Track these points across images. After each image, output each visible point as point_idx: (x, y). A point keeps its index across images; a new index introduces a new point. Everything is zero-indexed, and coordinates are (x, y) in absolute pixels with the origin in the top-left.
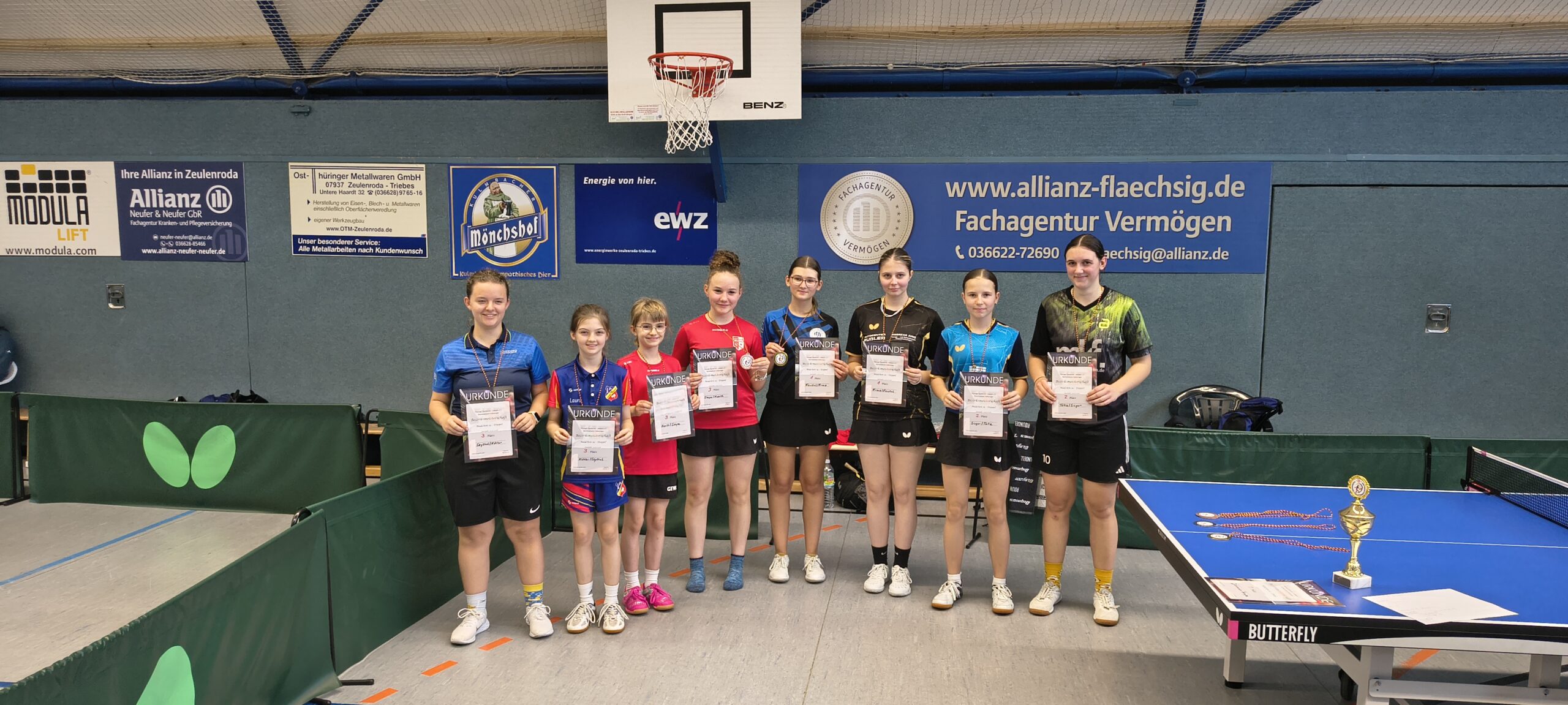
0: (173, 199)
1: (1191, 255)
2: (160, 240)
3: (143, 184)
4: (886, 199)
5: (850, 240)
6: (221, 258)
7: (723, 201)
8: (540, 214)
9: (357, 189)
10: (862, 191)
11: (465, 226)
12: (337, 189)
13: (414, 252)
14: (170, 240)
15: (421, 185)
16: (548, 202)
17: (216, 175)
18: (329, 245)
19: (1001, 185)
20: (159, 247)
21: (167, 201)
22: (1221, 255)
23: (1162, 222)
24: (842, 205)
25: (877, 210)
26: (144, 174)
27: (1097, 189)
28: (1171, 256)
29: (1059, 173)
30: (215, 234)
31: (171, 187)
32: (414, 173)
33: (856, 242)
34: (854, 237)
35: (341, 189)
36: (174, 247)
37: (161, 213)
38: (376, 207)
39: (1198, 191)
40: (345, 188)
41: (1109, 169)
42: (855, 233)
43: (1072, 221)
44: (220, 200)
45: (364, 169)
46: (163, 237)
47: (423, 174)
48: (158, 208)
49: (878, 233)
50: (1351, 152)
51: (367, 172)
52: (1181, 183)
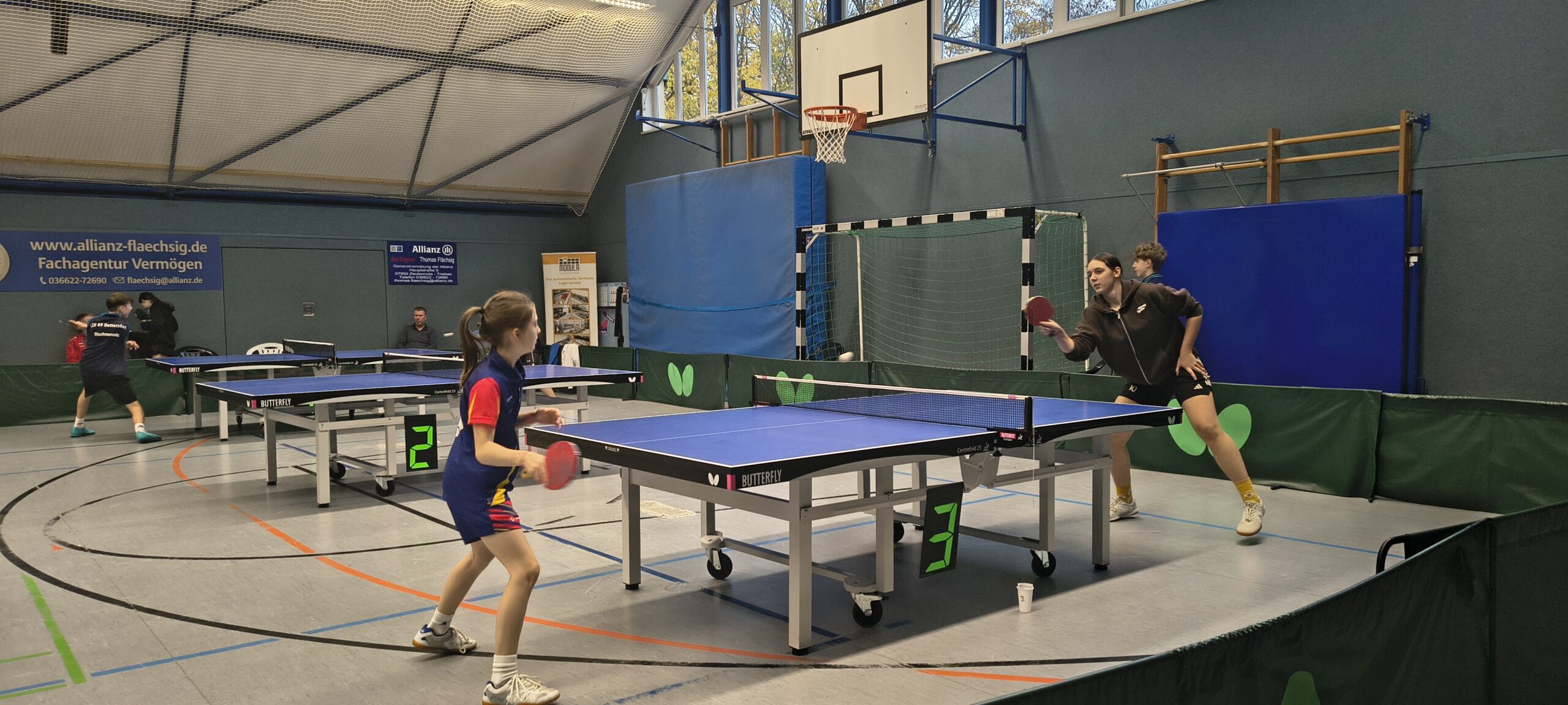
1: (182, 281)
19: (66, 244)
22: (198, 280)
23: (165, 264)
27: (126, 247)
28: (171, 281)
29: (102, 238)
41: (132, 236)
43: (112, 264)
52: (173, 245)
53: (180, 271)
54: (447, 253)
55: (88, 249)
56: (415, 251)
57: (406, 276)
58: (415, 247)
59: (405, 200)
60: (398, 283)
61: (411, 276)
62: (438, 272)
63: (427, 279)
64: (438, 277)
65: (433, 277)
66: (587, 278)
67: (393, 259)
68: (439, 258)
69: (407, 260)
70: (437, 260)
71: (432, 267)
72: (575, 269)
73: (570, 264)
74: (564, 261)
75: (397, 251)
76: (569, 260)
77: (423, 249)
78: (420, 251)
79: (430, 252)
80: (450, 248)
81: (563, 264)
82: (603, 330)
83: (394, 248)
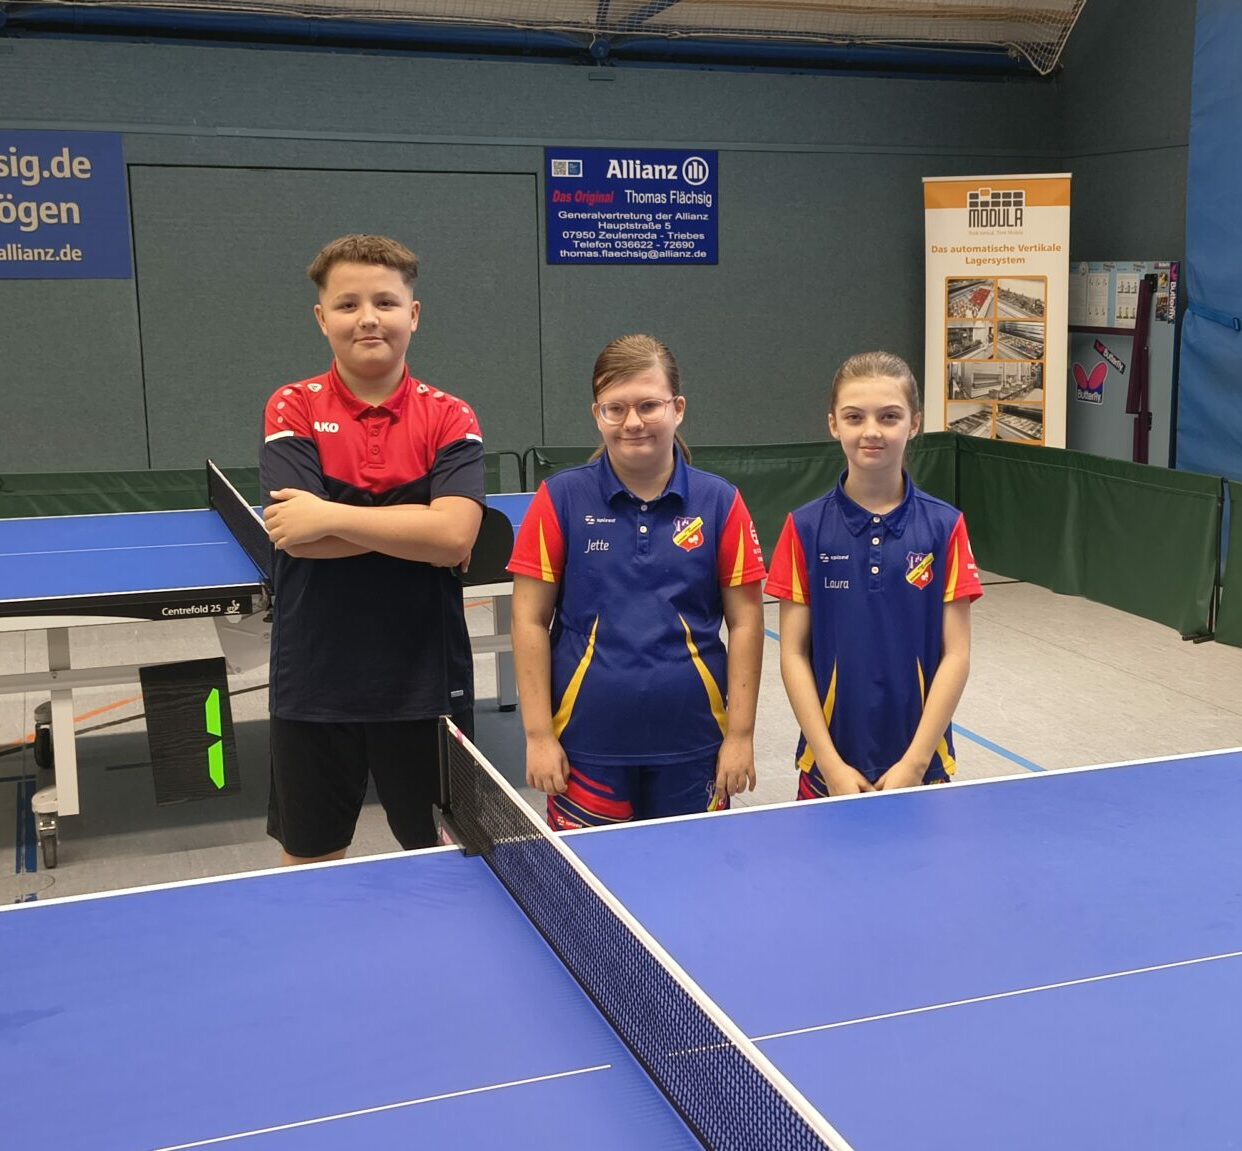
1: (31, 255)
22: (69, 254)
28: (3, 255)
39: (28, 170)
50: (223, 126)
52: (5, 158)
53: (23, 229)
54: (693, 180)
56: (614, 176)
57: (591, 241)
58: (614, 163)
59: (589, 35)
60: (568, 261)
61: (601, 241)
62: (670, 231)
63: (643, 250)
64: (669, 245)
65: (659, 245)
66: (1043, 249)
67: (559, 196)
68: (672, 192)
69: (592, 198)
70: (668, 198)
71: (654, 217)
72: (1012, 221)
73: (996, 208)
74: (981, 199)
75: (567, 175)
76: (995, 196)
77: (635, 169)
78: (625, 176)
79: (651, 176)
80: (701, 168)
81: (980, 208)
82: (1092, 391)
83: (562, 168)
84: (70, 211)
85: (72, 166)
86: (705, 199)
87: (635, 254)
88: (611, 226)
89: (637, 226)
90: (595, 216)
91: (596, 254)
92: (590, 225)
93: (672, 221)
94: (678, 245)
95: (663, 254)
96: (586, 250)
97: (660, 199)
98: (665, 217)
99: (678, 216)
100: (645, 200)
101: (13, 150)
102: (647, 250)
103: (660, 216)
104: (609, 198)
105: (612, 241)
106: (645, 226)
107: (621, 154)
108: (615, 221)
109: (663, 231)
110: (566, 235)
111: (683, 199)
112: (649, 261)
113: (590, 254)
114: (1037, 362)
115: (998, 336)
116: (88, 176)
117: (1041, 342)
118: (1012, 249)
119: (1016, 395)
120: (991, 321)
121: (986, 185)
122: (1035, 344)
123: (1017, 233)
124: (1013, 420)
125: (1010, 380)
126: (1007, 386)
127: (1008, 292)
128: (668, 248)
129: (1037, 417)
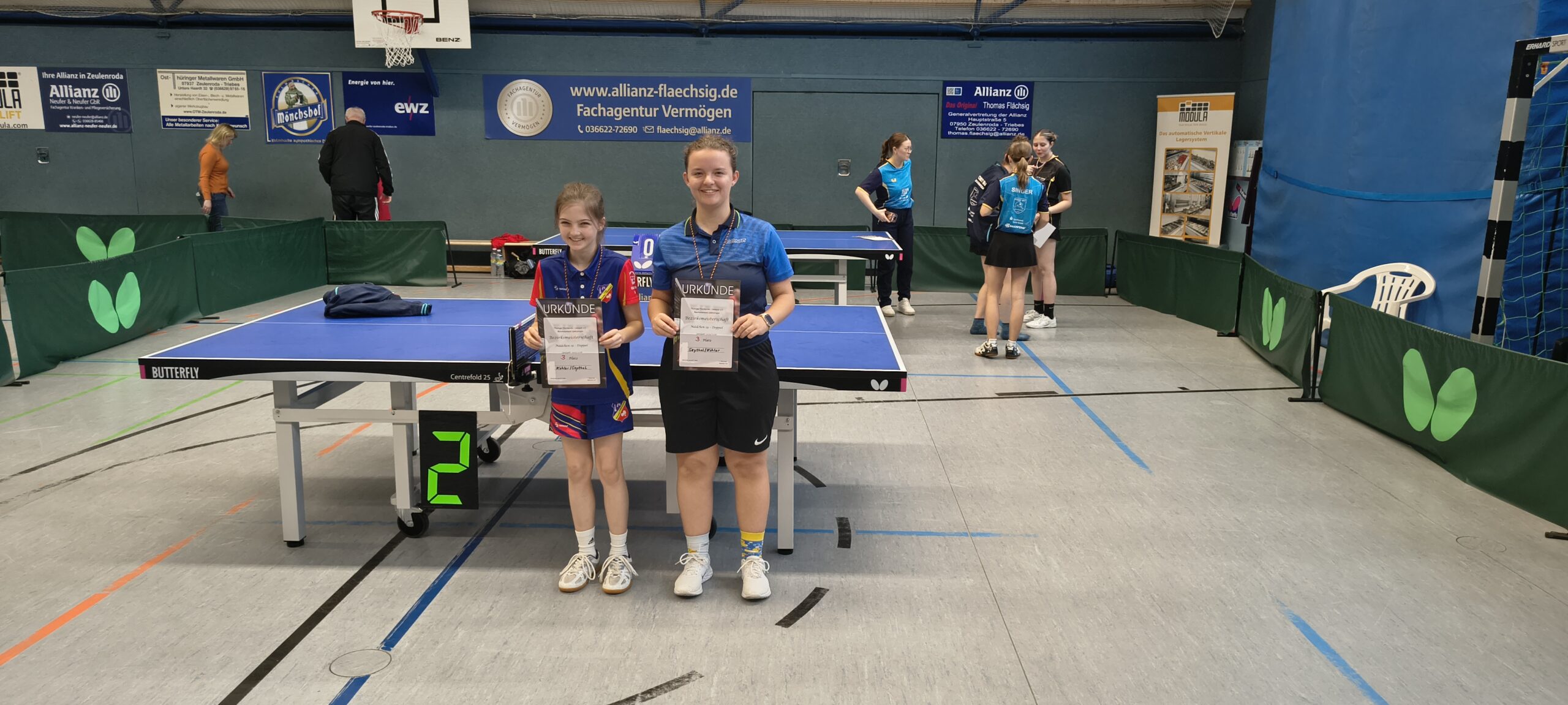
0: (79, 92)
2: (71, 119)
3: (59, 82)
4: (536, 97)
5: (516, 121)
6: (116, 131)
7: (437, 96)
8: (322, 103)
9: (202, 86)
10: (520, 92)
11: (274, 110)
12: (189, 86)
13: (241, 126)
14: (78, 119)
15: (244, 84)
16: (326, 94)
17: (108, 76)
18: (186, 122)
19: (602, 89)
20: (71, 123)
21: (75, 94)
23: (694, 112)
24: (510, 99)
25: (530, 103)
26: (58, 75)
27: (656, 92)
29: (636, 82)
30: (109, 115)
31: (77, 84)
32: (239, 76)
33: (519, 123)
34: (517, 118)
35: (192, 86)
36: (82, 124)
37: (71, 101)
38: (215, 98)
39: (712, 94)
40: (195, 85)
41: (664, 80)
42: (519, 117)
43: (644, 111)
44: (112, 93)
45: (207, 74)
46: (74, 117)
47: (245, 77)
48: (69, 98)
49: (531, 117)
50: (794, 73)
51: (208, 76)
52: (703, 89)
53: (708, 120)
54: (1020, 97)
55: (621, 95)
56: (978, 95)
57: (964, 127)
58: (978, 88)
59: (971, 25)
60: (952, 137)
61: (969, 127)
62: (1006, 122)
63: (991, 132)
64: (1005, 129)
65: (999, 129)
66: (1217, 133)
67: (949, 105)
68: (1008, 103)
69: (966, 106)
70: (1006, 106)
71: (997, 116)
72: (1201, 119)
73: (1194, 112)
74: (1187, 106)
75: (954, 95)
76: (1194, 105)
77: (989, 91)
78: (984, 95)
79: (997, 95)
80: (1024, 90)
81: (1185, 111)
82: (1233, 212)
83: (951, 91)
84: (728, 112)
85: (730, 92)
86: (1026, 107)
87: (987, 134)
88: (975, 120)
89: (989, 120)
90: (967, 115)
91: (966, 134)
92: (965, 119)
93: (1007, 117)
94: (1010, 129)
95: (1001, 134)
96: (962, 131)
97: (1001, 106)
98: (1004, 115)
99: (1011, 115)
100: (994, 106)
101: (707, 86)
102: (993, 132)
103: (1001, 115)
104: (974, 106)
105: (975, 127)
106: (993, 120)
107: (982, 84)
108: (977, 117)
109: (1002, 122)
110: (951, 124)
111: (1014, 106)
112: (993, 138)
113: (963, 134)
114: (1209, 194)
115: (1190, 180)
116: (736, 97)
117: (1212, 183)
118: (1201, 133)
119: (1197, 212)
120: (1187, 172)
121: (1190, 99)
122: (1208, 184)
123: (1203, 125)
124: (1194, 225)
125: (1194, 204)
126: (1193, 207)
127: (1197, 157)
128: (1004, 131)
129: (1206, 224)
